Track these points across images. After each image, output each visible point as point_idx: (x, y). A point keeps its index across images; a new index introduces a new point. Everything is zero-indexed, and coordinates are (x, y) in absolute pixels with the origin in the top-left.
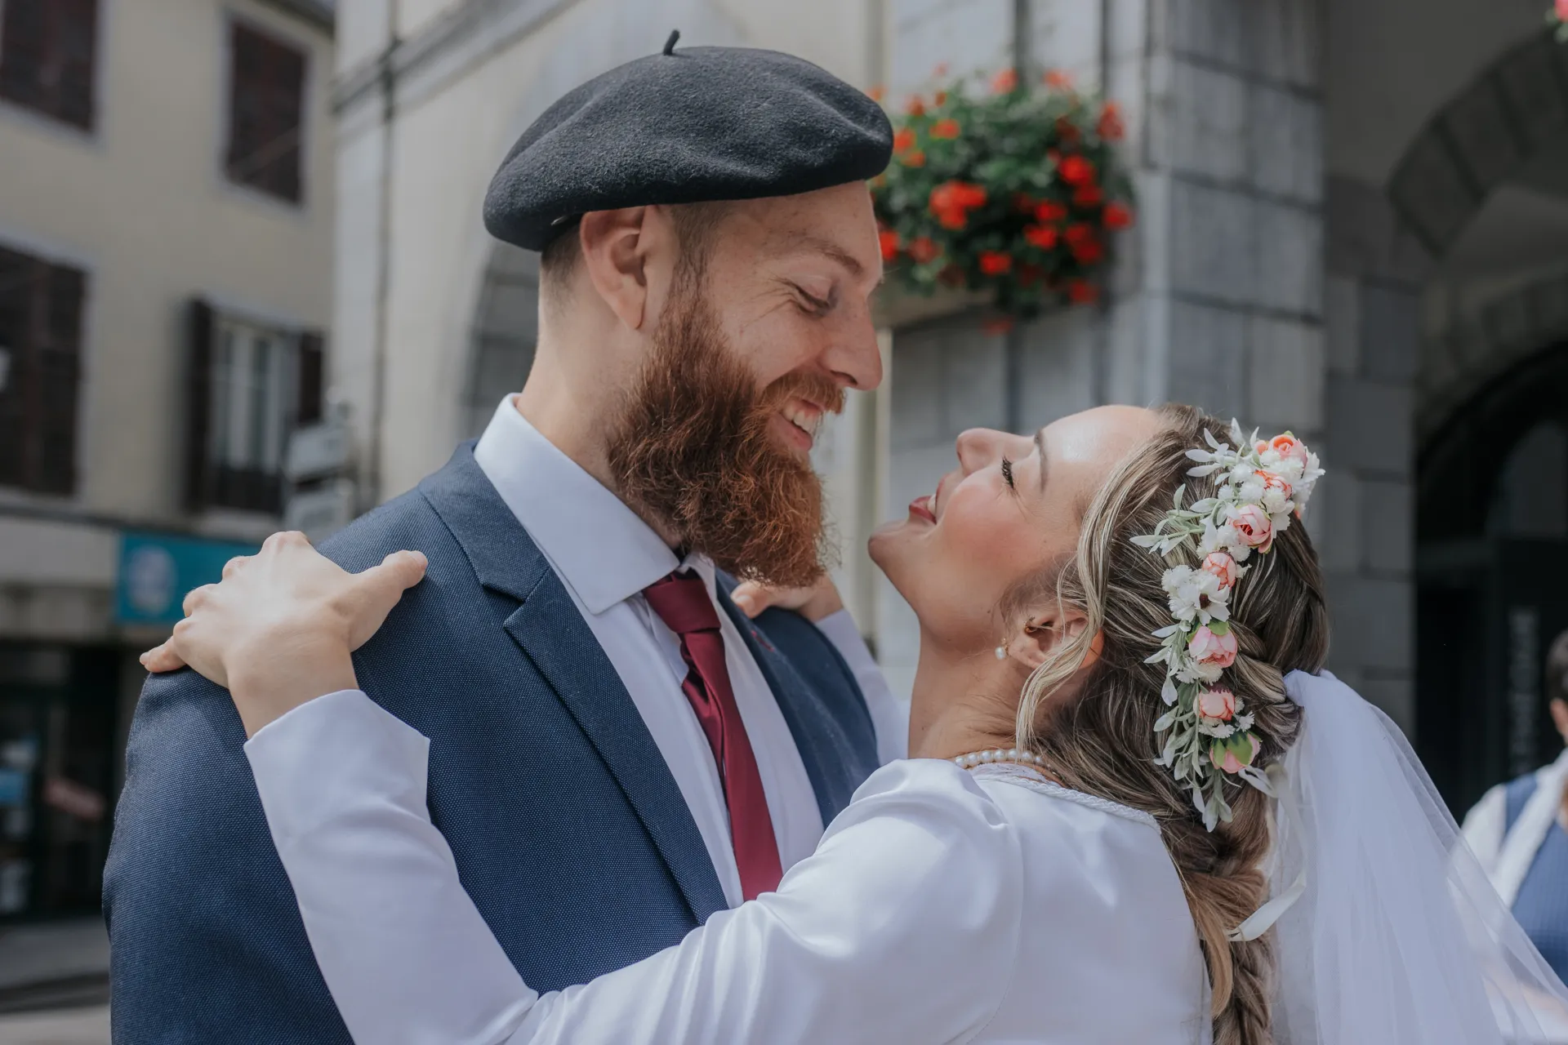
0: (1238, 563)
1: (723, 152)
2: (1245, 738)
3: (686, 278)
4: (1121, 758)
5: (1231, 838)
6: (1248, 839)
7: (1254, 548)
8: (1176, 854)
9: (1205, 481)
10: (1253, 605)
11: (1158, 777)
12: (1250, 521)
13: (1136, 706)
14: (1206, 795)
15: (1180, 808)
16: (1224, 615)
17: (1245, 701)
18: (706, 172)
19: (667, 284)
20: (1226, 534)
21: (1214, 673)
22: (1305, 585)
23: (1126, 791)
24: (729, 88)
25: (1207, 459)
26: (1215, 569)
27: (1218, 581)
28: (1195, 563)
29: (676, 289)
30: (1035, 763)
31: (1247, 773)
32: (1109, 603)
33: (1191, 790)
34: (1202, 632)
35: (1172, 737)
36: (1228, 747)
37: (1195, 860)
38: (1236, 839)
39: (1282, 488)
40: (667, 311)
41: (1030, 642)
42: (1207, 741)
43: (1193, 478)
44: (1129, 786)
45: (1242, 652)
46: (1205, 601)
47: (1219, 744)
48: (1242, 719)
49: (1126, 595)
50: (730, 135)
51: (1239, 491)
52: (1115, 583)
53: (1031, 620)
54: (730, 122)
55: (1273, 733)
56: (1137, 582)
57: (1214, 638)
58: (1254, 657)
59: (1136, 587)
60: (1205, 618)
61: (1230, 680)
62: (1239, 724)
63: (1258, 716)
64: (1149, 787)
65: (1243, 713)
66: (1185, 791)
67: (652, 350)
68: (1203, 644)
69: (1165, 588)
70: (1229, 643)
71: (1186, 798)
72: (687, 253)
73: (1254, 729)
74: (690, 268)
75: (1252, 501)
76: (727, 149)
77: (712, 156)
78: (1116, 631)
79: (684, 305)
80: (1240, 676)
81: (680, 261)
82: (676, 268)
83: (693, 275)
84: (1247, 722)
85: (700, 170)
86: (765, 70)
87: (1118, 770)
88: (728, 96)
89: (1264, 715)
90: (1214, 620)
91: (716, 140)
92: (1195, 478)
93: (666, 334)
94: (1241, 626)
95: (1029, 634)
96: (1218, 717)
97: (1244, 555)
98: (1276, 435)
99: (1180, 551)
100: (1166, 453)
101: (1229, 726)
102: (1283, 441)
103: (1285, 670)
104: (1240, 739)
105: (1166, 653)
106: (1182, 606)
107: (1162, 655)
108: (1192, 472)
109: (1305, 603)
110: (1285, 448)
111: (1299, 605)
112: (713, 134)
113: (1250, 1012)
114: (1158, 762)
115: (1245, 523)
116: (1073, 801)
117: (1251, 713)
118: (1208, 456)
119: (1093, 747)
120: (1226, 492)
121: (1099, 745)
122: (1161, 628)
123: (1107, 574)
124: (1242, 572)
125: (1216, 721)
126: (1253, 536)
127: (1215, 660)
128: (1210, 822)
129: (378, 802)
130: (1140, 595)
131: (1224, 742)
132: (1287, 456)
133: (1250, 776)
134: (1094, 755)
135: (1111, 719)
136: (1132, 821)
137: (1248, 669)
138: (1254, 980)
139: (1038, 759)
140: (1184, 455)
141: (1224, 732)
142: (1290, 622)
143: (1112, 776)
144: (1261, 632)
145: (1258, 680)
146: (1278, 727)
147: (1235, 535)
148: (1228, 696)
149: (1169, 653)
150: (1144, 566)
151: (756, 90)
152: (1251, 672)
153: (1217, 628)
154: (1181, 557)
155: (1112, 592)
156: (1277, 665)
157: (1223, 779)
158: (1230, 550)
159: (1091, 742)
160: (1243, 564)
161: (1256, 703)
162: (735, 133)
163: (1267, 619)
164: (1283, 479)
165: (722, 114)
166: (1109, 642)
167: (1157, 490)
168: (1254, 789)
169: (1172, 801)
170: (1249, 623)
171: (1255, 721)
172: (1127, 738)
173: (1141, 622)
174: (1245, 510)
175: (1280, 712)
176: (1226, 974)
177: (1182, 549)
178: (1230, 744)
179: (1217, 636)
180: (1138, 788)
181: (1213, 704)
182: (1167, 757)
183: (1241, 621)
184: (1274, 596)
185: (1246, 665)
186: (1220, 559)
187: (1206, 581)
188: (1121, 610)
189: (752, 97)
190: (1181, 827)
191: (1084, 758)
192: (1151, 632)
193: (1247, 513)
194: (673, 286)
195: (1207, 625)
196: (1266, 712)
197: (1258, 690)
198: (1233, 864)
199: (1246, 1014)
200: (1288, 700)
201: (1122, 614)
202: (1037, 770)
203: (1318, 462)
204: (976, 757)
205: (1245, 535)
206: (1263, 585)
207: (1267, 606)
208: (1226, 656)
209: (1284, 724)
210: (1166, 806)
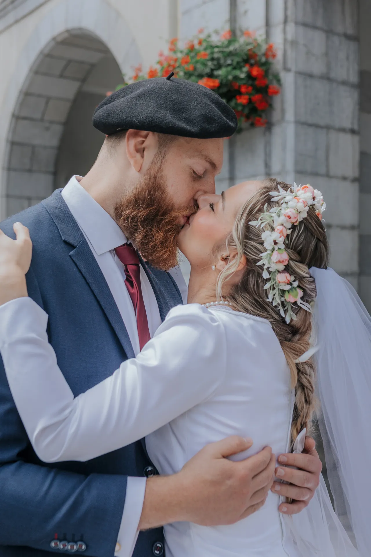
0: (288, 229)
1: (182, 119)
2: (296, 290)
3: (158, 159)
4: (256, 300)
5: (296, 327)
6: (302, 327)
7: (292, 223)
8: (278, 334)
9: (277, 202)
10: (295, 244)
11: (268, 306)
12: (290, 214)
13: (259, 281)
14: (286, 311)
15: (278, 318)
16: (283, 247)
17: (295, 277)
18: (175, 125)
19: (151, 160)
20: (282, 219)
21: (281, 267)
22: (316, 236)
23: (259, 313)
24: (187, 97)
25: (276, 195)
26: (279, 231)
27: (279, 235)
28: (273, 229)
29: (154, 162)
30: (229, 305)
31: (301, 304)
32: (245, 246)
33: (280, 310)
34: (275, 252)
35: (271, 291)
36: (290, 293)
37: (284, 336)
38: (297, 328)
39: (303, 202)
40: (150, 169)
41: (222, 263)
42: (283, 292)
43: (273, 202)
44: (259, 311)
45: (291, 259)
46: (275, 243)
47: (287, 292)
48: (294, 283)
49: (251, 243)
50: (185, 114)
51: (287, 205)
52: (247, 239)
53: (223, 255)
54: (185, 109)
55: (306, 288)
56: (255, 238)
57: (279, 254)
58: (296, 261)
59: (255, 240)
60: (276, 248)
61: (288, 269)
62: (293, 285)
63: (300, 282)
64: (266, 310)
65: (294, 281)
66: (278, 310)
67: (143, 181)
68: (275, 257)
69: (263, 239)
70: (285, 256)
71: (278, 313)
72: (160, 151)
73: (299, 286)
74: (160, 156)
75: (292, 208)
76: (183, 118)
77: (178, 120)
78: (249, 256)
79: (156, 168)
80: (292, 268)
81: (157, 153)
82: (155, 155)
83: (161, 158)
84: (296, 284)
85: (173, 124)
86: (200, 93)
87: (256, 306)
88: (186, 100)
89: (302, 282)
90: (279, 249)
91: (179, 115)
92: (274, 202)
93: (148, 177)
94: (291, 251)
95: (222, 260)
96: (284, 282)
97: (290, 226)
98: (304, 185)
99: (268, 226)
100: (263, 194)
101: (289, 285)
102: (305, 187)
103: (309, 267)
104: (294, 290)
105: (264, 261)
106: (269, 245)
107: (263, 262)
108: (272, 200)
109: (316, 242)
110: (306, 189)
111: (313, 243)
112: (179, 112)
113: (307, 388)
114: (268, 300)
115: (288, 215)
116: (241, 316)
117: (297, 281)
118: (277, 194)
119: (247, 298)
120: (284, 205)
121: (248, 297)
122: (263, 253)
123: (243, 236)
124: (289, 232)
125: (284, 284)
126: (291, 219)
127: (281, 262)
128: (288, 321)
129: (33, 335)
130: (256, 242)
131: (288, 291)
132: (306, 192)
133: (302, 305)
134: (248, 301)
135: (252, 287)
136: (262, 322)
137: (294, 265)
138: (307, 376)
139: (230, 304)
140: (269, 194)
141: (288, 287)
142: (310, 249)
143: (254, 308)
144: (299, 253)
145: (298, 269)
146: (307, 286)
147: (285, 220)
148: (287, 275)
149: (265, 261)
150: (257, 233)
151: (196, 100)
152: (296, 267)
153: (280, 251)
154: (269, 228)
155: (247, 243)
156: (306, 264)
157: (291, 306)
158: (284, 225)
159: (246, 296)
160: (289, 229)
161: (300, 278)
162: (187, 114)
163: (302, 248)
164: (303, 199)
165: (183, 106)
166: (248, 261)
167: (260, 206)
168: (304, 310)
169: (274, 315)
170: (295, 250)
171: (299, 283)
172: (258, 292)
173: (257, 252)
174: (288, 210)
175: (308, 281)
176: (295, 374)
177: (270, 226)
178: (290, 292)
179: (280, 254)
180: (263, 312)
181: (282, 278)
182: (270, 299)
183: (292, 249)
184: (304, 239)
185: (294, 264)
186: (280, 228)
187: (275, 235)
188: (250, 248)
189: (195, 102)
190: (278, 325)
191: (244, 302)
192: (259, 254)
193: (289, 211)
194: (153, 161)
195: (277, 250)
196: (302, 280)
197: (300, 273)
198: (297, 337)
199: (306, 389)
200: (311, 277)
201: (251, 250)
202: (229, 307)
203: (321, 194)
204: (209, 304)
205: (288, 219)
206: (298, 236)
207: (301, 244)
208: (284, 261)
209: (310, 285)
210: (273, 317)
